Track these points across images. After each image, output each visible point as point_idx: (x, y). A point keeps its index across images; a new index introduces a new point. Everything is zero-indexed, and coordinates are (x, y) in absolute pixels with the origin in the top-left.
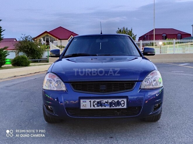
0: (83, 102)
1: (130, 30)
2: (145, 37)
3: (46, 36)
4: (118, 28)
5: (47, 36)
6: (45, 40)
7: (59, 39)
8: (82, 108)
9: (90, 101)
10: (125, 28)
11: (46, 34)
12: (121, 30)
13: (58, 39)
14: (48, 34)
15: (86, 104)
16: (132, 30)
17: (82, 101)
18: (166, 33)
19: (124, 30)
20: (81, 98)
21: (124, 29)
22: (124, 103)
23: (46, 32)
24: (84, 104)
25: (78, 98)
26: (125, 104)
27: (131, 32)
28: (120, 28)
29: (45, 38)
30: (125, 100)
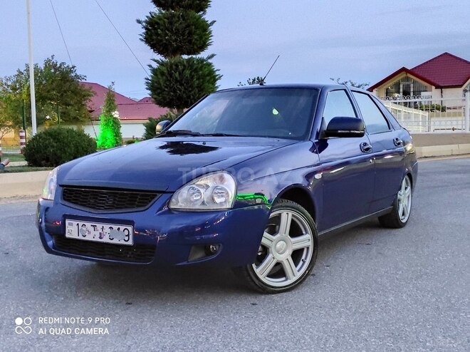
0: (69, 224)
3: (403, 80)
5: (407, 79)
6: (401, 90)
7: (437, 87)
8: (67, 235)
9: (78, 224)
11: (403, 75)
13: (433, 87)
14: (409, 75)
15: (72, 230)
17: (67, 222)
20: (66, 217)
22: (128, 235)
23: (403, 70)
24: (70, 228)
25: (61, 216)
26: (131, 236)
29: (401, 86)
30: (130, 228)
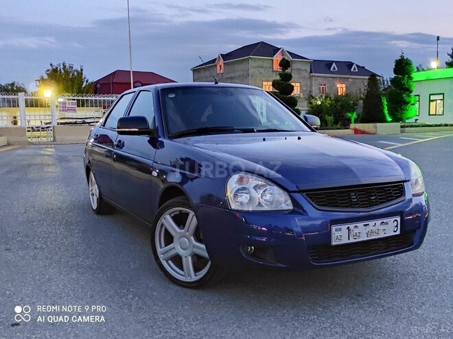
0: (336, 230)
1: (79, 70)
2: (98, 86)
4: (51, 65)
9: (348, 228)
10: (67, 66)
12: (57, 68)
15: (341, 235)
16: (82, 70)
17: (334, 228)
18: (141, 81)
19: (64, 69)
20: (331, 223)
21: (64, 67)
24: (338, 234)
27: (82, 74)
28: (55, 65)
